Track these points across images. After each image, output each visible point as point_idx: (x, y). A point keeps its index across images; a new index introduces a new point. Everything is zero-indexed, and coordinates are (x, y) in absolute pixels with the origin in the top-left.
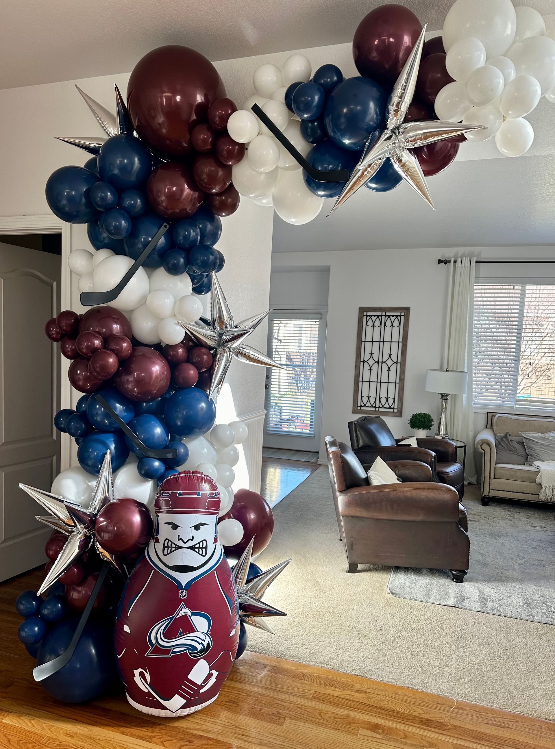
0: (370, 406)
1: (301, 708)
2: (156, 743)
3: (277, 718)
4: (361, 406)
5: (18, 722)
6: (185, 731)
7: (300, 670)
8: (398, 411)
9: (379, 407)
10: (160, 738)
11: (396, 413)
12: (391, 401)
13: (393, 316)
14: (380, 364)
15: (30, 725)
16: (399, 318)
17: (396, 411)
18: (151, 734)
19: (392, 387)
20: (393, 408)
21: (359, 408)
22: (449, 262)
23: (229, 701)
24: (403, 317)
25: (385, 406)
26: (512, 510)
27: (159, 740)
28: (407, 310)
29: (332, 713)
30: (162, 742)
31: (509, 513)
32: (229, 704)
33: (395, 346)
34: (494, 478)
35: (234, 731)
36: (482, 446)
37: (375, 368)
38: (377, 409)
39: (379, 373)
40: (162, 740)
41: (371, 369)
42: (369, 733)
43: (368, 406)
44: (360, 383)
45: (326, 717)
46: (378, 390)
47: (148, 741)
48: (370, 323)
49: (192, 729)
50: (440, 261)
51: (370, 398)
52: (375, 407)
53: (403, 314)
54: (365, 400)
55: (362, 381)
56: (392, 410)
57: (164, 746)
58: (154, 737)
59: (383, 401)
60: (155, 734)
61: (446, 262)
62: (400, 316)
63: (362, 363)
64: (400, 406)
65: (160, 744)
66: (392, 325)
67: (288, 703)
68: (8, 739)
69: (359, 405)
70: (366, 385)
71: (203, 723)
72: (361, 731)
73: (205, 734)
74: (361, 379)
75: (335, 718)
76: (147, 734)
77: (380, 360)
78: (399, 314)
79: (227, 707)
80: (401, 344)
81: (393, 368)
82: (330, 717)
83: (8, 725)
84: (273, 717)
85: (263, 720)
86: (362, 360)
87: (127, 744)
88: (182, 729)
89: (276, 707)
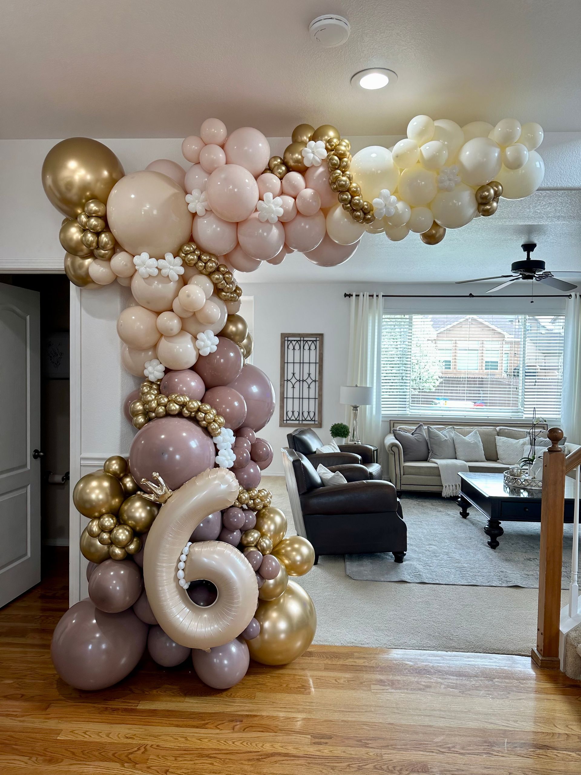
0: (294, 419)
2: (211, 728)
3: (303, 690)
4: (287, 420)
5: (74, 736)
6: (232, 714)
8: (319, 423)
9: (302, 420)
10: (212, 724)
11: (317, 424)
12: (312, 414)
13: (310, 341)
14: (301, 382)
15: (86, 736)
16: (315, 342)
17: (316, 423)
18: (203, 722)
19: (312, 402)
20: (314, 421)
21: (285, 422)
22: (352, 295)
24: (318, 342)
25: (307, 419)
26: (419, 501)
27: (213, 725)
28: (321, 335)
29: (345, 678)
30: (216, 726)
31: (418, 503)
33: (313, 366)
34: (404, 475)
35: (272, 706)
36: (393, 448)
37: (297, 385)
38: (301, 422)
39: (301, 390)
40: (215, 724)
41: (293, 387)
42: (378, 687)
43: (293, 420)
44: (285, 399)
45: (342, 681)
46: (301, 405)
47: (203, 728)
48: (291, 347)
49: (237, 712)
50: (346, 295)
51: (294, 413)
52: (299, 420)
53: (318, 339)
54: (290, 414)
55: (287, 398)
56: (313, 422)
57: (219, 729)
58: (207, 724)
59: (306, 414)
60: (206, 722)
61: (350, 295)
62: (316, 341)
63: (286, 382)
64: (320, 419)
65: (215, 728)
66: (310, 349)
68: (71, 752)
69: (285, 419)
70: (290, 401)
71: (245, 705)
72: (373, 687)
73: (250, 713)
74: (285, 396)
75: (348, 681)
76: (199, 722)
77: (301, 379)
78: (315, 339)
80: (318, 365)
81: (313, 386)
82: (344, 681)
83: (65, 740)
84: (299, 689)
85: (293, 693)
86: (286, 379)
87: (185, 734)
88: (228, 713)
89: (299, 682)
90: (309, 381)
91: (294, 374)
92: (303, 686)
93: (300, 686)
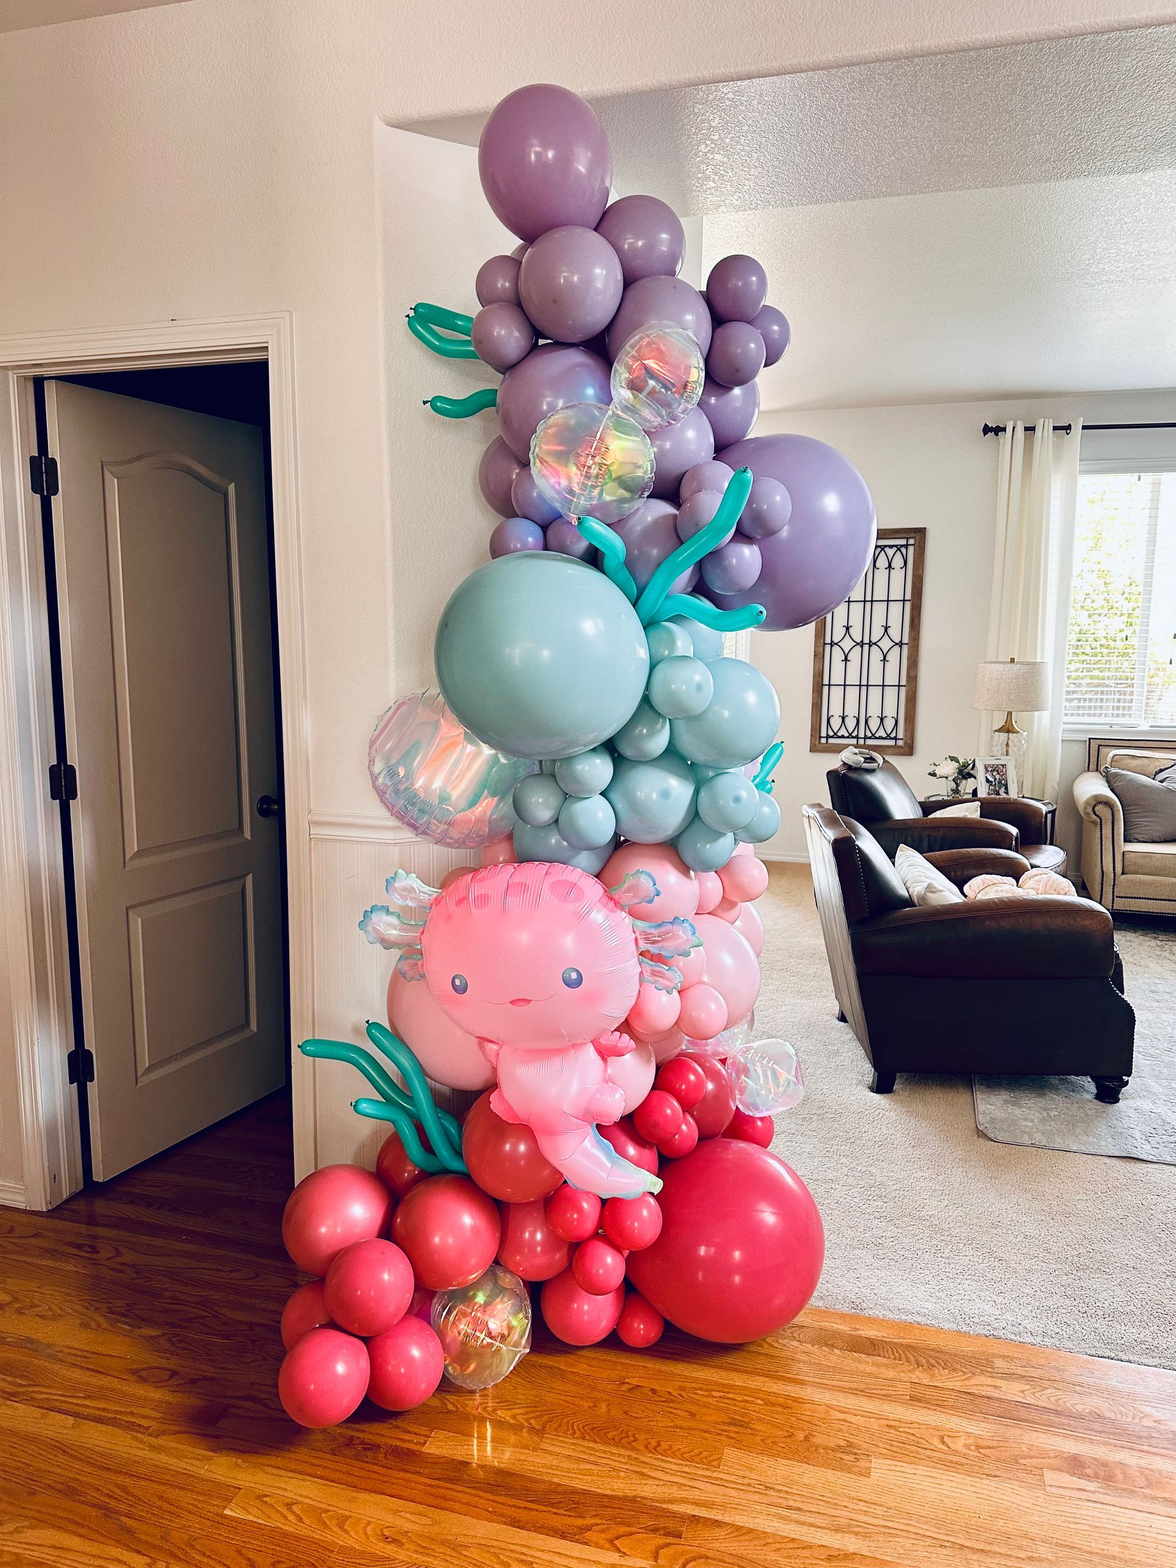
0: (846, 735)
1: (896, 1428)
2: (597, 1545)
3: (851, 1457)
4: (828, 737)
5: (263, 1513)
6: (656, 1508)
7: (861, 1332)
8: (905, 743)
9: (866, 738)
10: (603, 1531)
11: (901, 747)
12: (889, 724)
13: (891, 547)
14: (866, 647)
15: (291, 1517)
16: (903, 550)
17: (900, 743)
18: (579, 1522)
19: (891, 694)
20: (895, 738)
21: (823, 741)
22: (1004, 429)
23: (729, 1420)
24: (911, 549)
25: (877, 735)
26: (1161, 938)
27: (603, 1536)
28: (919, 534)
29: (969, 1435)
30: (611, 1541)
31: (1159, 943)
32: (732, 1428)
33: (896, 609)
34: (1123, 873)
35: (765, 1499)
36: (1096, 808)
37: (855, 655)
38: (861, 742)
39: (865, 667)
40: (609, 1535)
41: (846, 660)
42: (1066, 1479)
43: (843, 737)
44: (826, 689)
45: (958, 1445)
46: (863, 702)
47: (577, 1541)
49: (670, 1501)
50: (986, 430)
51: (846, 720)
52: (857, 737)
53: (911, 541)
54: (836, 723)
55: (829, 685)
56: (892, 743)
57: (619, 1551)
58: (588, 1529)
59: (874, 724)
60: (589, 1521)
61: (998, 430)
62: (906, 546)
63: (828, 647)
64: (909, 735)
65: (607, 1545)
66: (890, 566)
67: (862, 1416)
68: (249, 1560)
69: (824, 734)
70: (837, 692)
71: (690, 1484)
72: (1049, 1476)
73: (703, 1513)
74: (826, 682)
75: (978, 1447)
76: (569, 1521)
77: (866, 641)
78: (903, 542)
79: (733, 1438)
80: (908, 605)
81: (894, 656)
82: (967, 1446)
83: (241, 1522)
84: (840, 1455)
85: (822, 1466)
86: (828, 640)
87: (531, 1552)
88: (646, 1502)
89: (840, 1430)
90: (886, 644)
91: (848, 628)
92: (850, 1445)
93: (843, 1443)
